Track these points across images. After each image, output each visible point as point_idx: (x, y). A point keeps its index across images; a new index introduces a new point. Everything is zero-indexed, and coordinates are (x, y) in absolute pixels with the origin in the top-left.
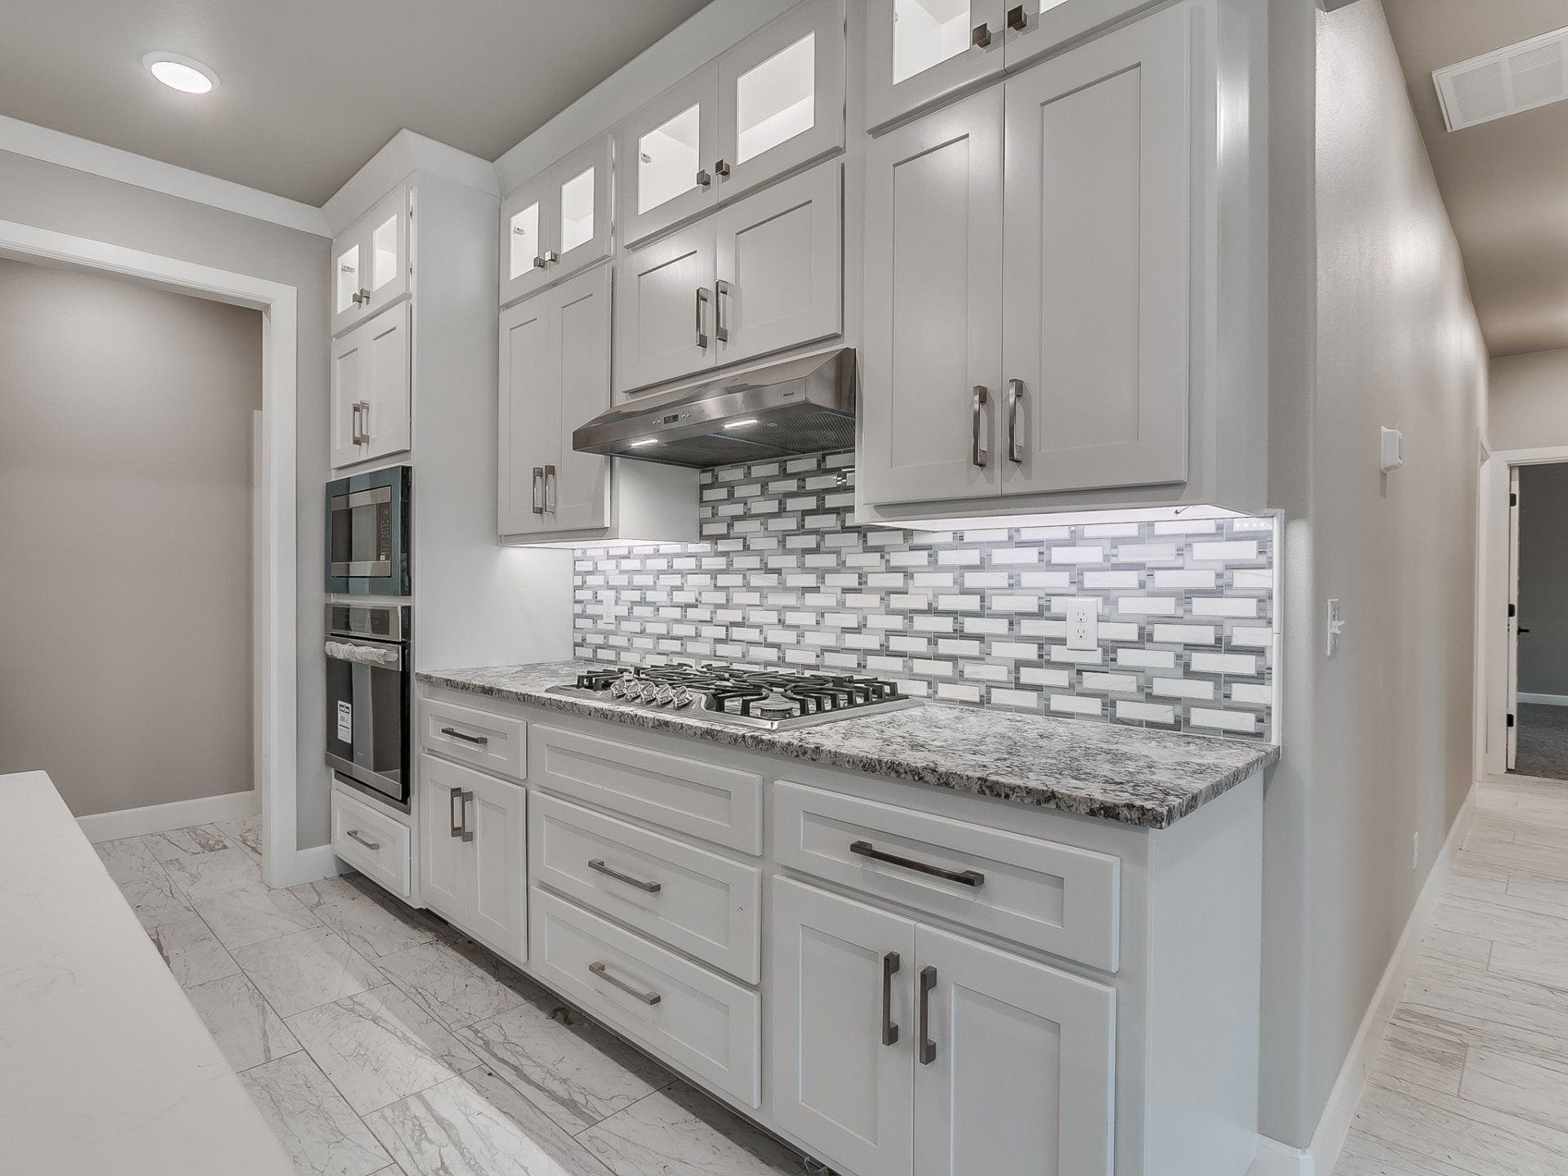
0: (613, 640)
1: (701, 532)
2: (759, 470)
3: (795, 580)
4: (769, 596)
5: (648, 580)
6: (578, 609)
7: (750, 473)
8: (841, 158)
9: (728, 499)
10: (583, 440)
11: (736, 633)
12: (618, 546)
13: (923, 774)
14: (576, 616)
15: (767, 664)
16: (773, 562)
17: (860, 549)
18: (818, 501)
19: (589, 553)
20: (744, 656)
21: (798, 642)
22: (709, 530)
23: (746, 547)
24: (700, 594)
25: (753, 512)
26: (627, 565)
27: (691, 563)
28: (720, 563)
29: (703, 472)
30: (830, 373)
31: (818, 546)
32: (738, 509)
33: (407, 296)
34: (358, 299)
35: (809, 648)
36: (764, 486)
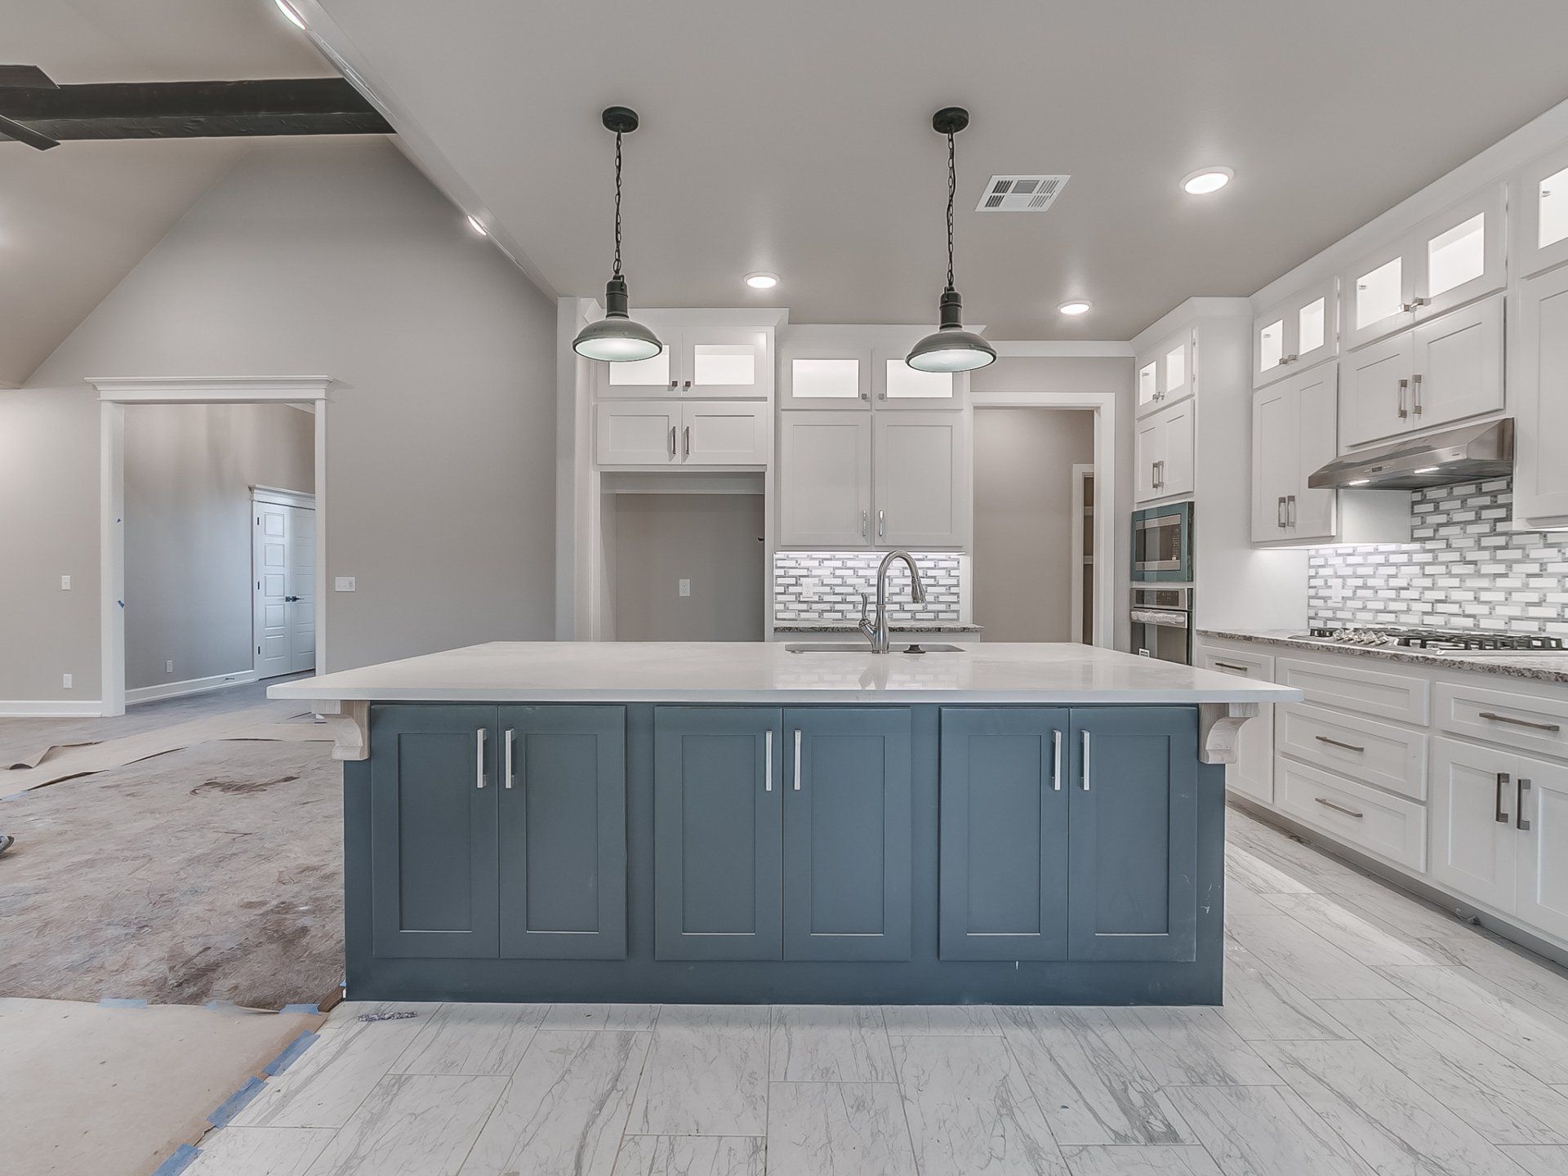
0: (1340, 615)
1: (1412, 535)
2: (1459, 490)
3: (1487, 569)
4: (1467, 580)
5: (1369, 571)
6: (1312, 592)
7: (1452, 492)
8: (1504, 294)
9: (1435, 511)
10: (1316, 481)
11: (1440, 607)
12: (1344, 547)
13: (1524, 672)
14: (1310, 597)
15: (1465, 629)
16: (1470, 556)
17: (1541, 545)
18: (1507, 511)
19: (1321, 552)
20: (1446, 624)
21: (1491, 614)
22: (1418, 534)
23: (1449, 546)
24: (1411, 580)
25: (1454, 520)
26: (1351, 560)
27: (1404, 558)
28: (1428, 557)
29: (1413, 492)
30: (1493, 437)
31: (1507, 544)
32: (1443, 519)
33: (1192, 395)
34: (1156, 397)
35: (1499, 617)
36: (1464, 502)
